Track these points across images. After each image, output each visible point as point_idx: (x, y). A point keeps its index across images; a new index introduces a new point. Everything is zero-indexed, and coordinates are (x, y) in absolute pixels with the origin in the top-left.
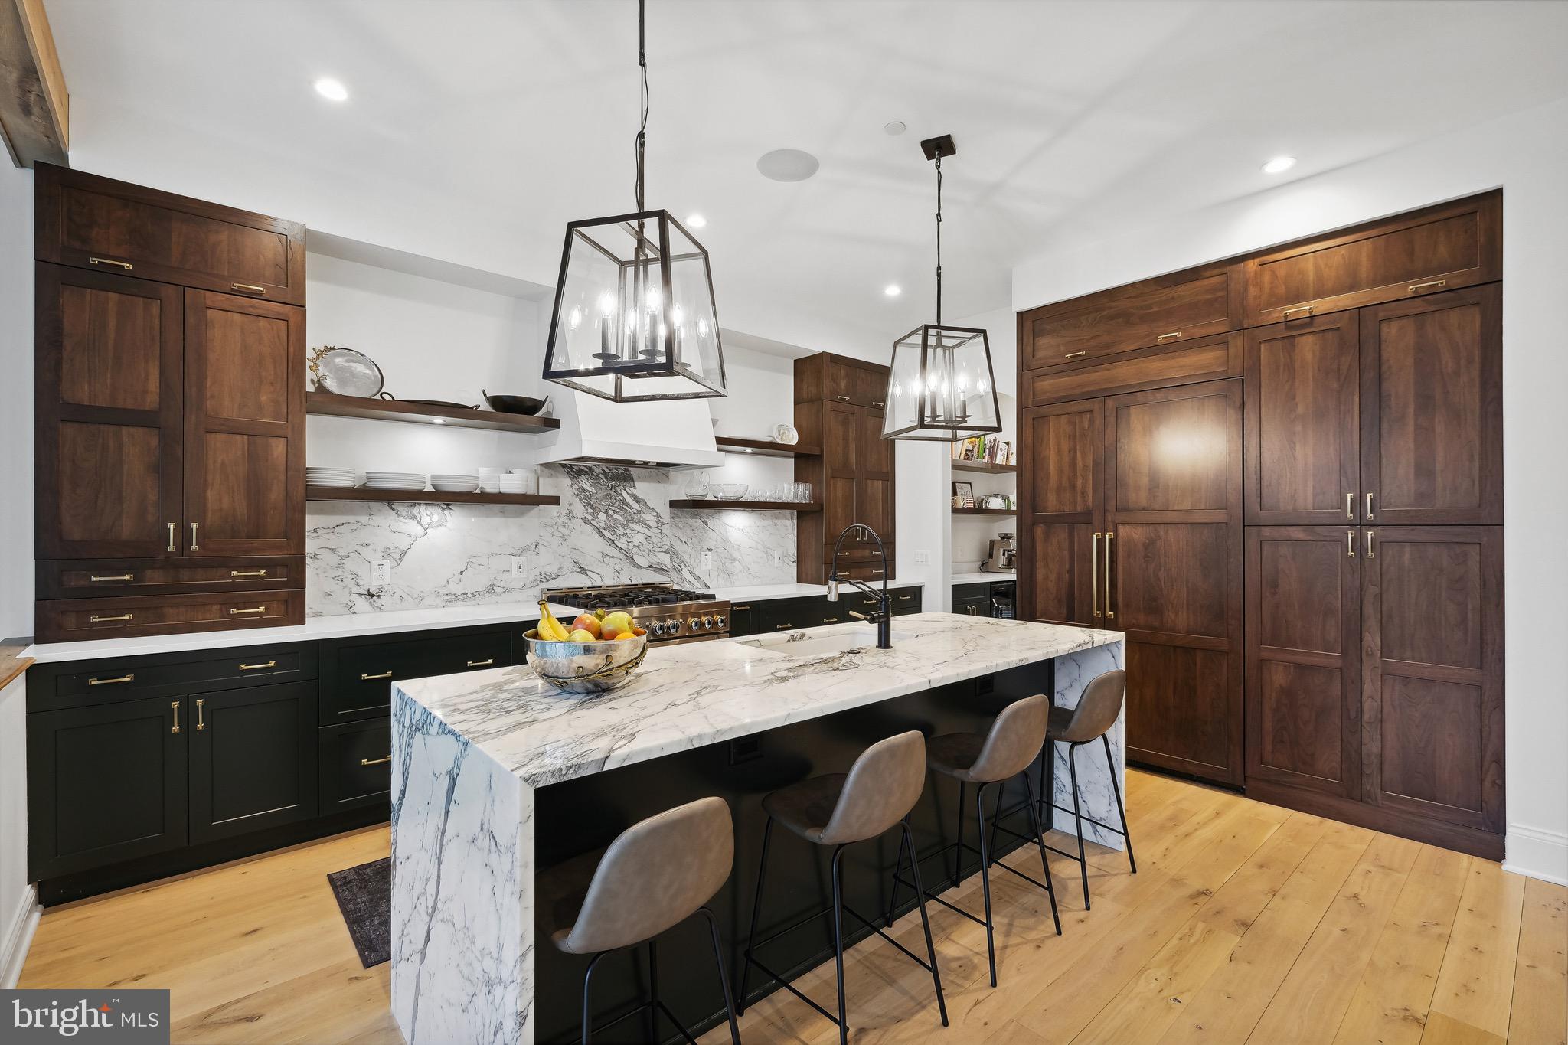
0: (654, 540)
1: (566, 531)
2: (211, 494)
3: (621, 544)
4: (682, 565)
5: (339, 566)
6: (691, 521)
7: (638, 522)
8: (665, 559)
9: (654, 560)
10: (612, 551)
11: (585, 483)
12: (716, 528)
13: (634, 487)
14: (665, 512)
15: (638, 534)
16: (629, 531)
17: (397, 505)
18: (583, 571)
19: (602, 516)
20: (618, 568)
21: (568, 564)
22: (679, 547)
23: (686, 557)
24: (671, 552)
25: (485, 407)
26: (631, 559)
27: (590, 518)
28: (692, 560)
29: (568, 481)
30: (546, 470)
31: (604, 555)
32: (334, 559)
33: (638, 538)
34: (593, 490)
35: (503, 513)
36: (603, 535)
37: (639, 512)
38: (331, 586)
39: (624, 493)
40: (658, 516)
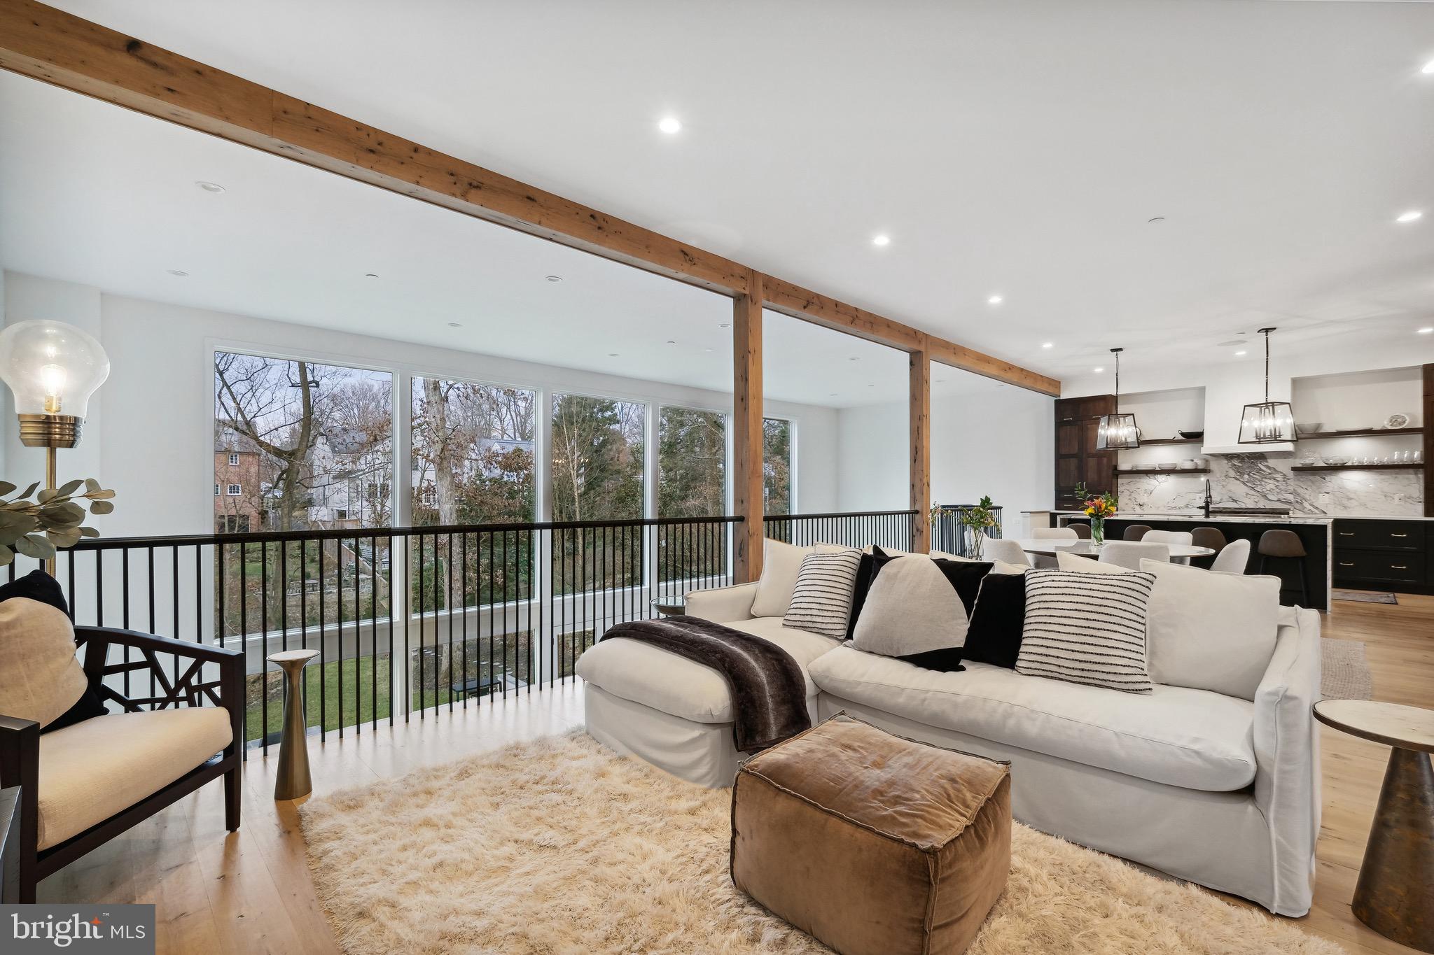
0: (1281, 487)
1: (1224, 483)
2: (1089, 474)
3: (1259, 488)
4: (1303, 501)
5: (1130, 495)
6: (1311, 477)
7: (1269, 479)
8: (1291, 497)
9: (1280, 497)
10: (1253, 492)
11: (1236, 462)
12: (1333, 481)
13: (1267, 462)
14: (1291, 474)
15: (1270, 485)
16: (1263, 483)
17: (1149, 475)
18: (1235, 501)
19: (1246, 477)
20: (1256, 500)
21: (1226, 498)
22: (1300, 490)
23: (1307, 497)
24: (1295, 493)
25: (1181, 438)
26: (1265, 496)
27: (1238, 477)
28: (1312, 498)
29: (1226, 462)
30: (1214, 458)
31: (1247, 494)
32: (1128, 493)
33: (1272, 486)
34: (1240, 465)
35: (1193, 477)
36: (1246, 485)
37: (1270, 474)
38: (1128, 501)
39: (1260, 465)
40: (1284, 475)
